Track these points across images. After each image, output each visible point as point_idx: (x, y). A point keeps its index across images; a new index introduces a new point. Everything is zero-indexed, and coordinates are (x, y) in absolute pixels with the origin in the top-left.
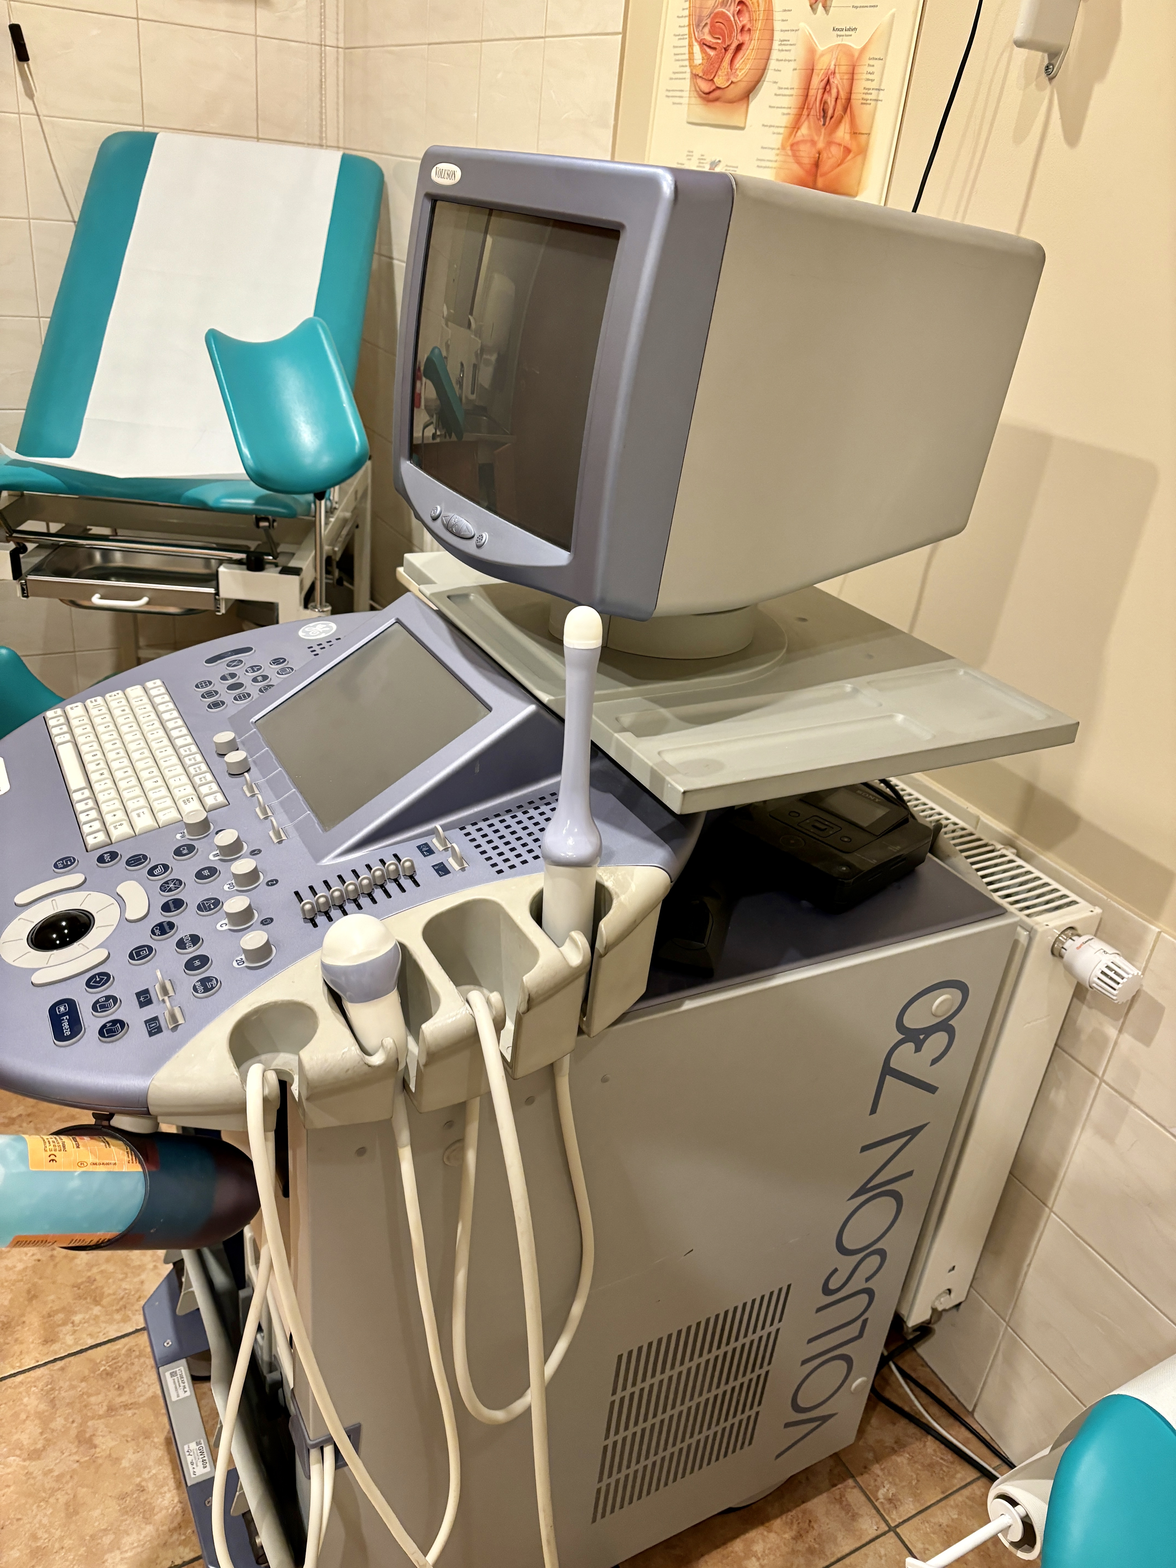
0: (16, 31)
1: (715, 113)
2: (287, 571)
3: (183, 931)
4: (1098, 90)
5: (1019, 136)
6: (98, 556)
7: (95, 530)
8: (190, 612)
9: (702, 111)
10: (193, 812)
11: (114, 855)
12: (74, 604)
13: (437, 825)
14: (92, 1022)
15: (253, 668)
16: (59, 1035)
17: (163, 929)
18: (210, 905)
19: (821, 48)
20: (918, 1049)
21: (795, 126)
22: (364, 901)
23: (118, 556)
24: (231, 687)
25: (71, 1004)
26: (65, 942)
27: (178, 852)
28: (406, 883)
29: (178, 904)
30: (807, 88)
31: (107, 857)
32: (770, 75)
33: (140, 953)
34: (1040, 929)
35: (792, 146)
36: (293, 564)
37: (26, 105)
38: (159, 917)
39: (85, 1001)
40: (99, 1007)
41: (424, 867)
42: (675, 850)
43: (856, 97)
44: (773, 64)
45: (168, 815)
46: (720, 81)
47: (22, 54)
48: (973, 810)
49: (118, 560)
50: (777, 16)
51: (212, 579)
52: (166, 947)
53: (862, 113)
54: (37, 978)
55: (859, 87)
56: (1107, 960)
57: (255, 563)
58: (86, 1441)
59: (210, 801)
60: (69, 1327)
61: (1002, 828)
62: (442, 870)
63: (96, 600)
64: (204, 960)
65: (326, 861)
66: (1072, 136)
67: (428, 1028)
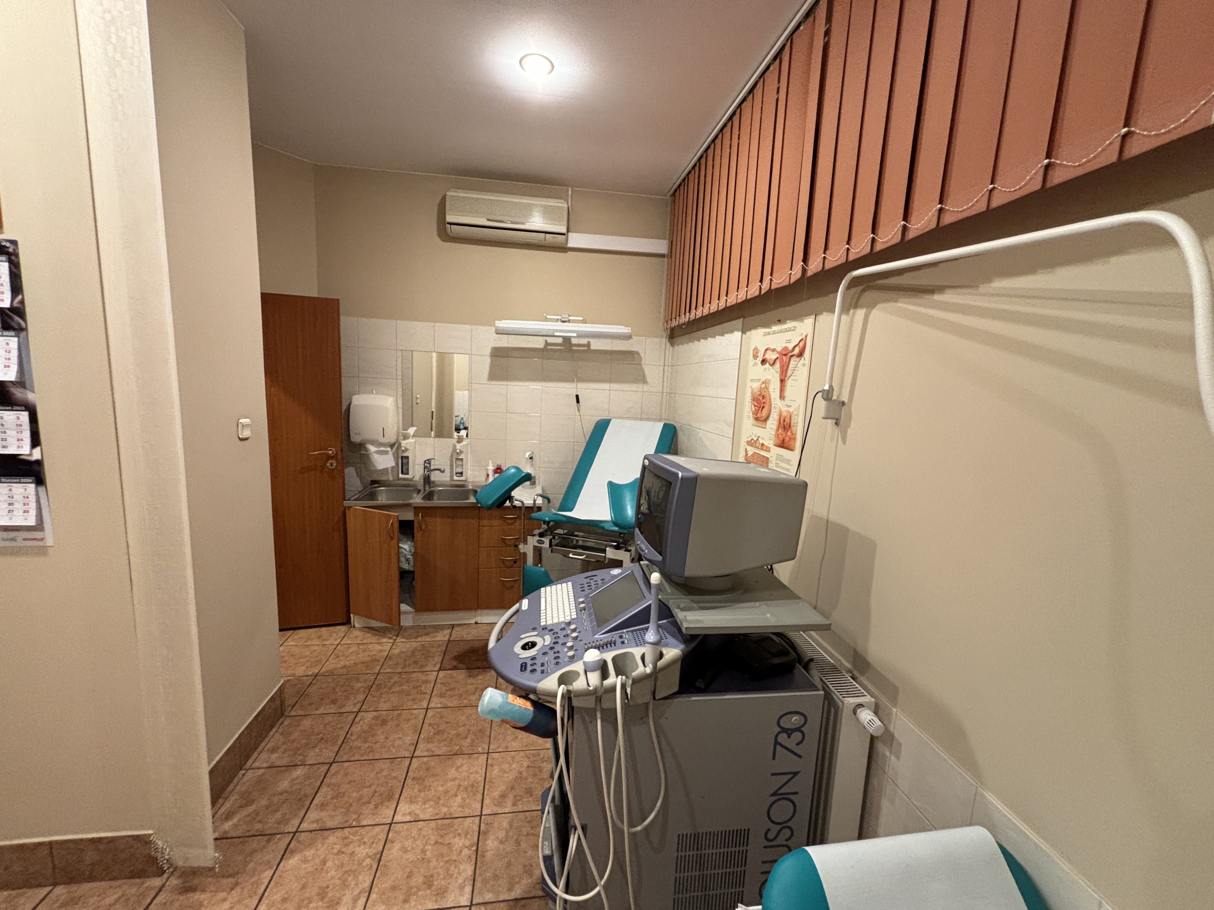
0: (577, 396)
1: (759, 424)
2: (627, 550)
3: (556, 650)
4: (849, 430)
5: (832, 440)
6: (575, 541)
7: (576, 533)
8: (598, 561)
9: (755, 423)
10: (568, 619)
11: (546, 628)
12: (565, 556)
13: (625, 631)
14: (529, 668)
15: (596, 581)
16: (521, 670)
17: (552, 648)
18: (564, 644)
19: (783, 410)
20: (789, 737)
21: (778, 430)
22: (601, 648)
23: (580, 542)
24: (589, 586)
25: (526, 663)
26: (530, 648)
27: (561, 630)
28: (613, 645)
29: (557, 643)
30: (780, 420)
31: (545, 628)
32: (771, 415)
33: (545, 654)
34: (846, 702)
35: (777, 435)
36: (629, 548)
37: (577, 413)
38: (552, 645)
39: (529, 663)
40: (532, 665)
41: (619, 641)
42: (687, 646)
43: (792, 424)
44: (772, 413)
45: (562, 620)
46: (759, 415)
47: (578, 401)
48: (840, 658)
49: (580, 543)
50: (773, 400)
51: (604, 551)
52: (551, 653)
53: (794, 429)
54: (520, 656)
55: (793, 421)
56: (869, 718)
57: (617, 548)
58: (518, 843)
59: (573, 617)
60: (521, 802)
61: (847, 665)
62: (623, 643)
63: (571, 555)
64: (558, 657)
65: (596, 636)
66: (844, 441)
67: (605, 682)
